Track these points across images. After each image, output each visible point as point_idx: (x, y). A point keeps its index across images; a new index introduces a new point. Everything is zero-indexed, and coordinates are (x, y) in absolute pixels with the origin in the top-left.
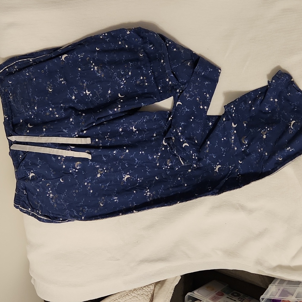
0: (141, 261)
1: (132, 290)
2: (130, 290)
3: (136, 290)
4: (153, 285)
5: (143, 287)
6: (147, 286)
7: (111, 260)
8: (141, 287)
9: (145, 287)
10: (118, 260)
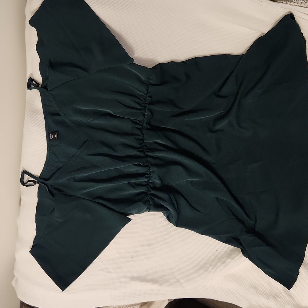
0: (132, 278)
4: (138, 306)
5: (128, 306)
6: (132, 305)
7: (102, 271)
8: (126, 306)
9: (130, 306)
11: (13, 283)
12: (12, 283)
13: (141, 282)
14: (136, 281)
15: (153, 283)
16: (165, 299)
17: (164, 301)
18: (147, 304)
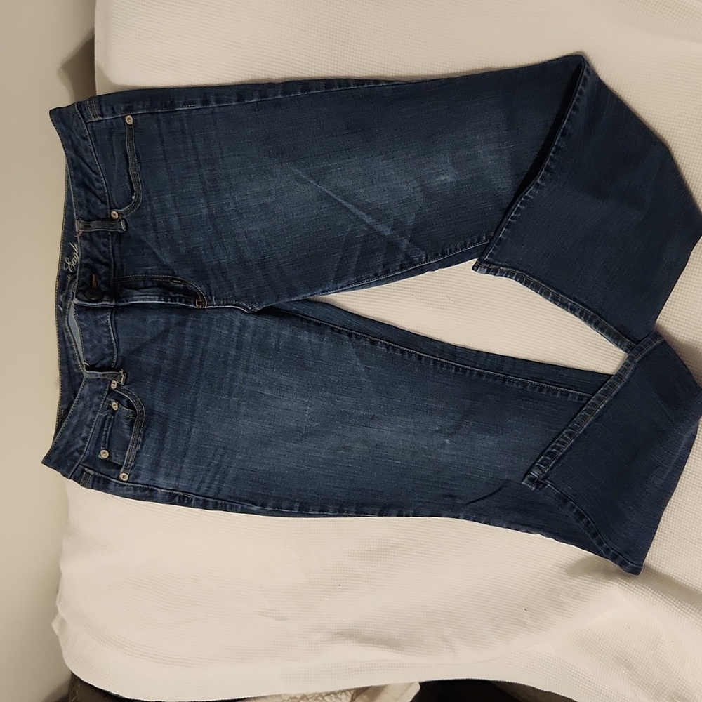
0: (338, 633)
1: (299, 697)
2: (293, 696)
3: (308, 699)
4: (349, 693)
5: (323, 695)
6: (334, 693)
7: (267, 616)
8: (320, 695)
9: (328, 694)
10: (284, 619)
11: (55, 626)
12: (53, 626)
13: (358, 644)
14: (346, 641)
15: (386, 647)
16: (411, 681)
17: (411, 684)
18: (369, 690)
